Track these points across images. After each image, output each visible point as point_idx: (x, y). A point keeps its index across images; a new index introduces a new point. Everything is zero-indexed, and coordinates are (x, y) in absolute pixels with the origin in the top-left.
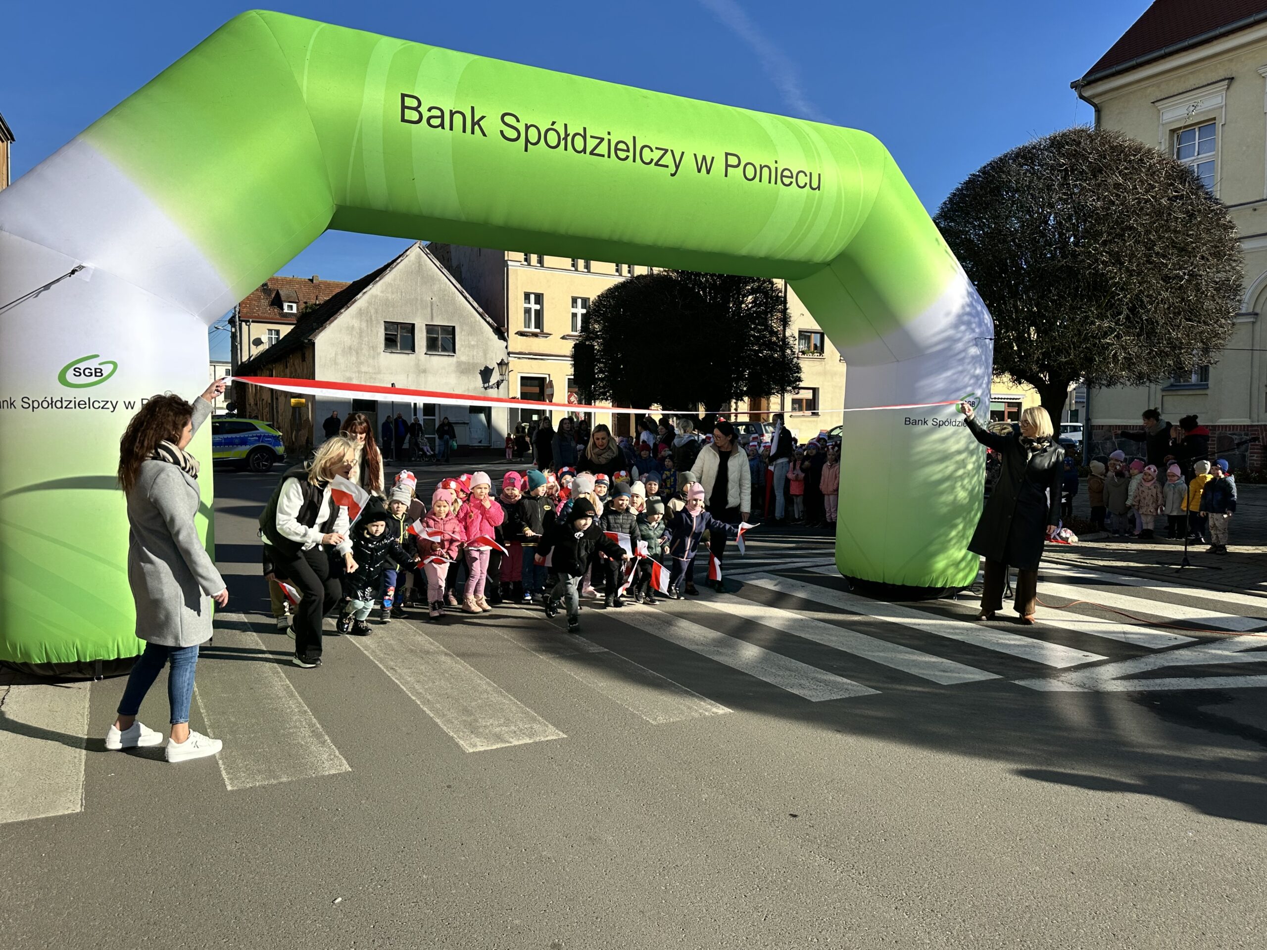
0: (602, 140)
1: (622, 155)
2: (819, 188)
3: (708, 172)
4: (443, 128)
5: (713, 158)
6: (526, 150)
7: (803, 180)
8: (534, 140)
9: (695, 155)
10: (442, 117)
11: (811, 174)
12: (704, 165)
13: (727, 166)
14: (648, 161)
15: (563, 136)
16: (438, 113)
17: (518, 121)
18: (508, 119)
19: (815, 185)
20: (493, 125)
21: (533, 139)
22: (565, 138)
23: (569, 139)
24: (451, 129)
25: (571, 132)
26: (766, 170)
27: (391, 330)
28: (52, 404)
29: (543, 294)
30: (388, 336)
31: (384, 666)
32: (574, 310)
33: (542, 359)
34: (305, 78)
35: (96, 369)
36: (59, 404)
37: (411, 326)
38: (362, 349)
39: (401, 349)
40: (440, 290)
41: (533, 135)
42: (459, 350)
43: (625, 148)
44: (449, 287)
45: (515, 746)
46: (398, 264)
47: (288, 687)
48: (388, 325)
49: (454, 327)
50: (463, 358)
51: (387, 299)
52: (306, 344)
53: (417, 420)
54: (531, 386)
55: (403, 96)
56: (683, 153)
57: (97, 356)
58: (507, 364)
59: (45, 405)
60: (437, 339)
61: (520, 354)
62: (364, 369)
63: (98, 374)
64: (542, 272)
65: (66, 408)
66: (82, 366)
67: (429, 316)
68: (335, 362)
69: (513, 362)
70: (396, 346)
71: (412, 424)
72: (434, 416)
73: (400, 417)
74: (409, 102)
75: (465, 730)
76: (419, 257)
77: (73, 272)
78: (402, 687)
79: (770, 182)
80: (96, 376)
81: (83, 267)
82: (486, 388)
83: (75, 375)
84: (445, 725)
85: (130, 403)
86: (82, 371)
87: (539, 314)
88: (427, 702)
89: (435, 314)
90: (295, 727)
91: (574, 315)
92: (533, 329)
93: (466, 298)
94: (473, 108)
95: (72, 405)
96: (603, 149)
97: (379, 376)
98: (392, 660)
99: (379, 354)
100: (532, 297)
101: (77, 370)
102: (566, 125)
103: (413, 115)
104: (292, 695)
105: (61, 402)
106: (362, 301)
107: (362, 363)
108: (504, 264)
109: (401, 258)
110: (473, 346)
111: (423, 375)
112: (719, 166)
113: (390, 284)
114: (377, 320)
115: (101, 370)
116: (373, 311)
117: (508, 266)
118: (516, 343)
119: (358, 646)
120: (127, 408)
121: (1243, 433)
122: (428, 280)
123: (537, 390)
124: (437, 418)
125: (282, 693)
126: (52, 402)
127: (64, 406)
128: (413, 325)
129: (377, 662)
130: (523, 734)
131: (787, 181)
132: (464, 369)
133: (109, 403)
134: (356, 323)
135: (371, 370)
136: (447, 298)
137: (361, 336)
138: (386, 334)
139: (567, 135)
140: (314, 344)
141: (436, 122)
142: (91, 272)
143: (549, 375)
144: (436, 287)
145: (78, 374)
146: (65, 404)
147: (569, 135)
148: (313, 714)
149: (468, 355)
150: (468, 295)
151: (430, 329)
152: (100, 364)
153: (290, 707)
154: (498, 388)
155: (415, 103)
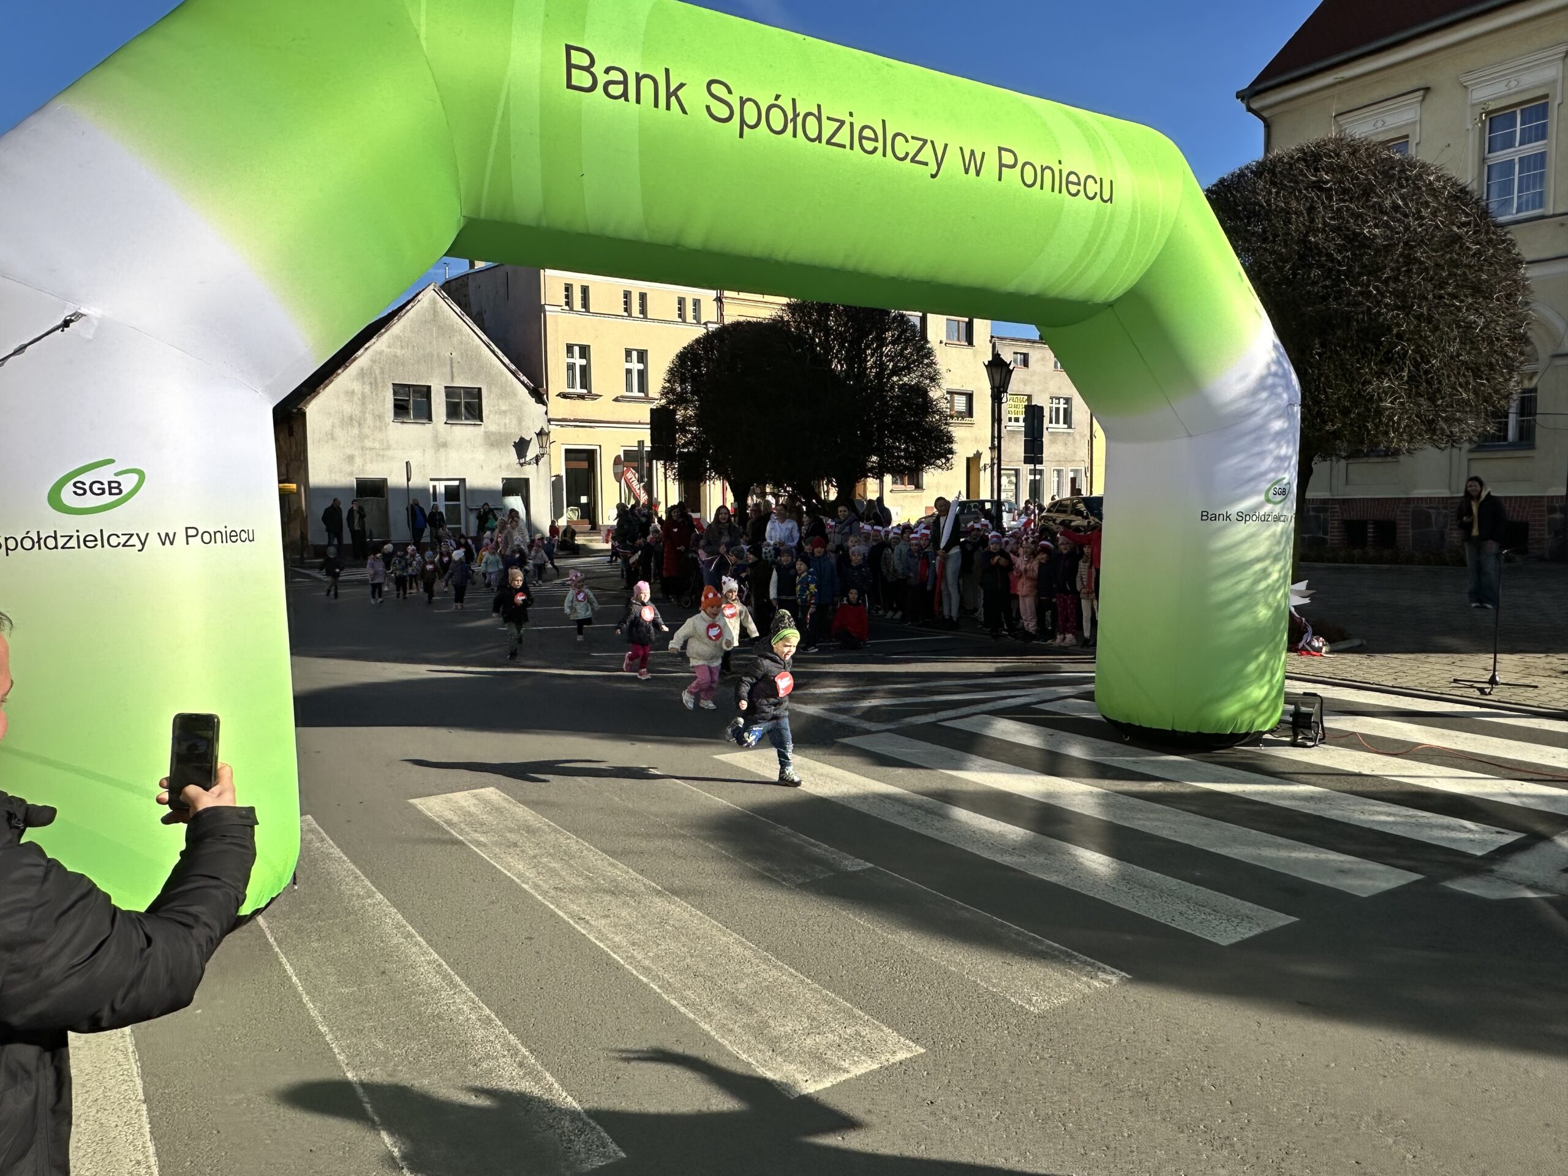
0: (842, 123)
1: (869, 145)
2: (1111, 199)
3: (978, 173)
4: (627, 100)
5: (984, 154)
6: (741, 136)
7: (1093, 188)
8: (752, 122)
9: (961, 149)
10: (625, 83)
11: (1101, 179)
12: (972, 163)
13: (1001, 165)
14: (901, 155)
15: (790, 116)
16: (620, 78)
17: (730, 92)
18: (717, 89)
19: (1106, 197)
20: (695, 96)
21: (751, 119)
22: (794, 120)
23: (799, 120)
24: (638, 101)
25: (802, 110)
26: (1048, 172)
27: (401, 395)
28: (39, 542)
29: (589, 346)
30: (398, 403)
31: (566, 913)
32: (629, 366)
33: (591, 427)
34: (423, 13)
35: (110, 483)
36: (51, 543)
37: (425, 389)
38: (365, 420)
39: (414, 418)
40: (461, 342)
41: (751, 117)
42: (488, 417)
43: (873, 136)
44: (473, 340)
45: (858, 1078)
46: (408, 311)
47: (440, 965)
48: (398, 388)
49: (480, 389)
50: (493, 428)
51: (396, 356)
52: (296, 414)
53: (435, 507)
54: (576, 460)
55: (569, 48)
56: (946, 146)
57: (112, 461)
58: (548, 434)
59: (28, 543)
60: (459, 404)
61: (563, 422)
62: (368, 444)
63: (114, 491)
64: (587, 319)
65: (63, 547)
66: (87, 478)
67: (449, 378)
68: (332, 436)
69: (554, 430)
70: (408, 413)
71: (432, 514)
72: (459, 500)
73: (417, 505)
74: (579, 59)
75: (760, 1046)
76: (434, 302)
77: (66, 323)
78: (615, 956)
79: (1053, 190)
80: (111, 494)
81: (83, 315)
82: (522, 465)
83: (75, 493)
84: (723, 1037)
85: (167, 535)
86: (87, 487)
87: (585, 371)
88: (667, 986)
89: (455, 374)
90: (488, 1056)
91: (629, 372)
92: (578, 390)
93: (493, 352)
94: (667, 71)
95: (73, 543)
96: (843, 137)
97: (389, 453)
98: (572, 901)
99: (386, 425)
100: (576, 350)
101: (79, 485)
102: (794, 100)
103: (582, 79)
104: (453, 985)
105: (55, 538)
106: (364, 358)
107: (367, 437)
108: (539, 310)
109: (412, 304)
110: (505, 412)
111: (442, 450)
112: (991, 165)
113: (398, 337)
114: (384, 382)
115: (119, 484)
116: (377, 371)
117: (545, 312)
118: (558, 407)
119: (509, 874)
120: (164, 544)
122: (446, 331)
123: (585, 465)
124: (462, 503)
125: (436, 981)
126: (39, 539)
127: (60, 545)
128: (429, 387)
129: (552, 907)
130: (855, 1048)
131: (1073, 189)
132: (493, 442)
133: (135, 536)
134: (356, 386)
135: (377, 445)
136: (470, 353)
137: (363, 404)
138: (395, 400)
139: (796, 115)
140: (304, 415)
141: (616, 90)
142: (96, 323)
143: (600, 446)
144: (455, 340)
145: (81, 492)
146: (61, 542)
147: (798, 115)
148: (505, 1025)
149: (499, 425)
150: (496, 349)
151: (450, 392)
152: (117, 474)
153: (460, 1011)
154: (537, 464)
155: (585, 61)
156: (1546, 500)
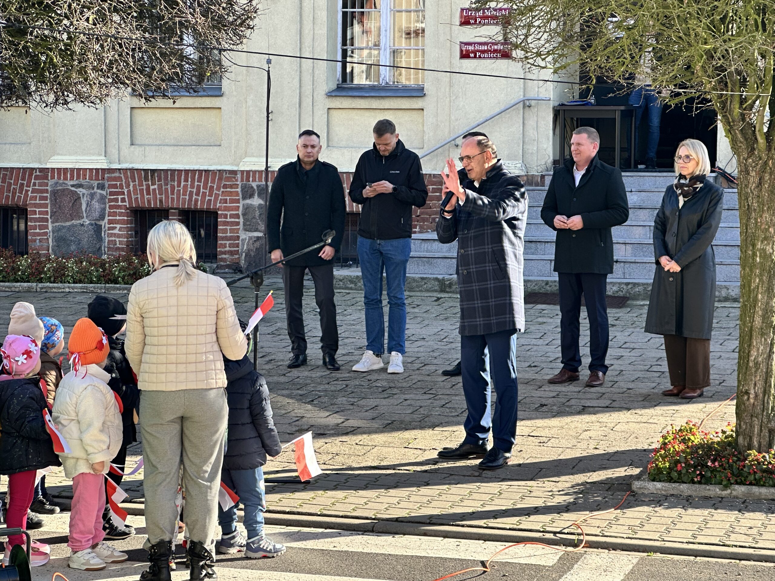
121: (95, 183)
156: (239, 176)
